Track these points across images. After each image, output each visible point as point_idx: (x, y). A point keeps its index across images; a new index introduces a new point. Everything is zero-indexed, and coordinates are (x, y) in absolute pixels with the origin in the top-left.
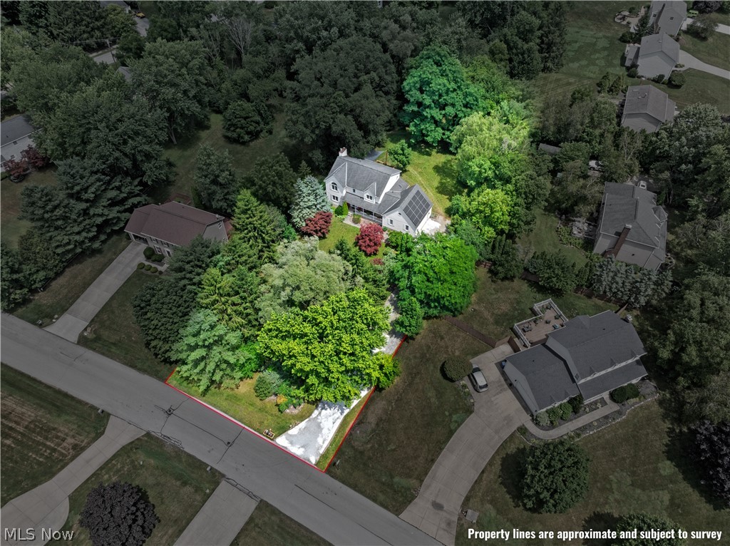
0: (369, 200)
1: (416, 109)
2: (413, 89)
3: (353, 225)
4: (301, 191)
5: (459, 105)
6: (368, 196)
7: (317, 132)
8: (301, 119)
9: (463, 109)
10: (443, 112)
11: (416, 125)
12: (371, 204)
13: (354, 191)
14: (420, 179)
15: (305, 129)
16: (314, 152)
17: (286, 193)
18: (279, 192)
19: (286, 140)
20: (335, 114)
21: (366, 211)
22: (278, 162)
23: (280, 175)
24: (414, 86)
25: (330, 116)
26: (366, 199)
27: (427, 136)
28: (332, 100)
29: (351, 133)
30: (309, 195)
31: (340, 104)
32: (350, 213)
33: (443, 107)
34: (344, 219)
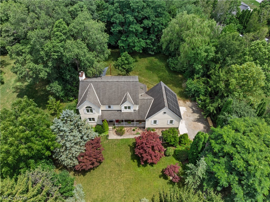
0: (128, 110)
1: (120, 28)
2: (115, 13)
3: (119, 138)
4: (62, 131)
5: (152, 17)
6: (126, 108)
7: (50, 64)
8: (29, 56)
9: (157, 19)
10: (142, 25)
11: (123, 41)
12: (130, 113)
13: (109, 107)
14: (143, 79)
15: (36, 65)
16: (51, 85)
17: (45, 141)
18: (37, 145)
19: (18, 84)
20: (63, 42)
21: (126, 121)
22: (22, 110)
23: (30, 125)
24: (116, 11)
25: (60, 44)
26: (124, 110)
27: (134, 47)
28: (55, 29)
29: (85, 55)
30: (71, 131)
31: (64, 31)
32: (111, 127)
33: (140, 22)
34: (108, 136)
